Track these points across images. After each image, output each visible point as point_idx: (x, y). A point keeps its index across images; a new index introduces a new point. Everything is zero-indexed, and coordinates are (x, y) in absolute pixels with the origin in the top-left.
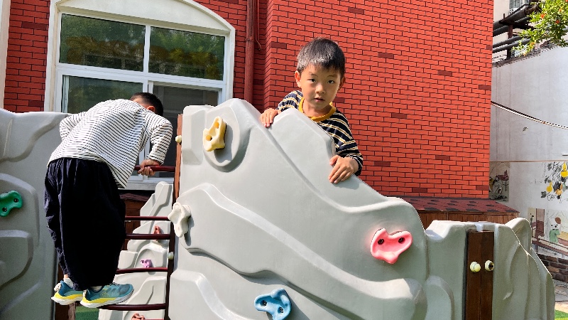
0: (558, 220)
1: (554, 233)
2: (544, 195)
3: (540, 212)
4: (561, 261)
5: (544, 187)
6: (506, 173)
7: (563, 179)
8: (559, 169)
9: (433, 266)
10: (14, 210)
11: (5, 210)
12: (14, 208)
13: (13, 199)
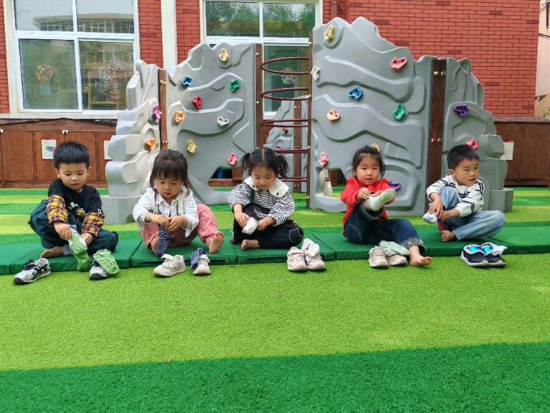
9: (417, 72)
10: (237, 89)
11: (233, 88)
12: (236, 88)
13: (235, 83)
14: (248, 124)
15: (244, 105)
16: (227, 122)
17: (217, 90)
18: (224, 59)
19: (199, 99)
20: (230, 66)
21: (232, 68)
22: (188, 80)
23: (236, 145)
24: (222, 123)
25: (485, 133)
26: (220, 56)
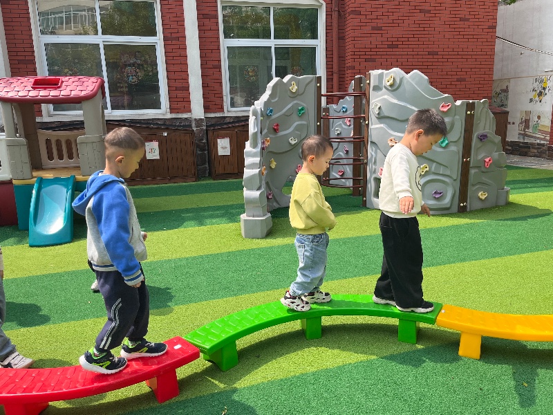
0: (539, 117)
1: (536, 127)
2: (531, 100)
3: (528, 113)
4: (538, 144)
5: (532, 95)
6: (507, 87)
7: (544, 89)
8: (542, 81)
9: (456, 113)
10: (303, 114)
11: (300, 114)
13: (302, 109)
15: (308, 126)
16: (296, 141)
17: (288, 115)
18: (294, 91)
19: (277, 125)
20: (298, 96)
22: (271, 111)
24: (293, 142)
25: (496, 152)
26: (291, 88)
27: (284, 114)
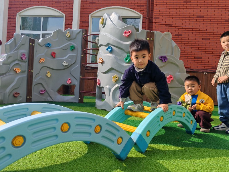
11: (71, 49)
12: (73, 49)
13: (73, 47)
14: (78, 65)
15: (76, 57)
16: (68, 64)
17: (65, 49)
18: (68, 36)
19: (54, 53)
20: (71, 39)
21: (72, 40)
22: (49, 44)
23: (72, 75)
24: (65, 64)
25: (179, 72)
26: (66, 35)
27: (62, 49)
